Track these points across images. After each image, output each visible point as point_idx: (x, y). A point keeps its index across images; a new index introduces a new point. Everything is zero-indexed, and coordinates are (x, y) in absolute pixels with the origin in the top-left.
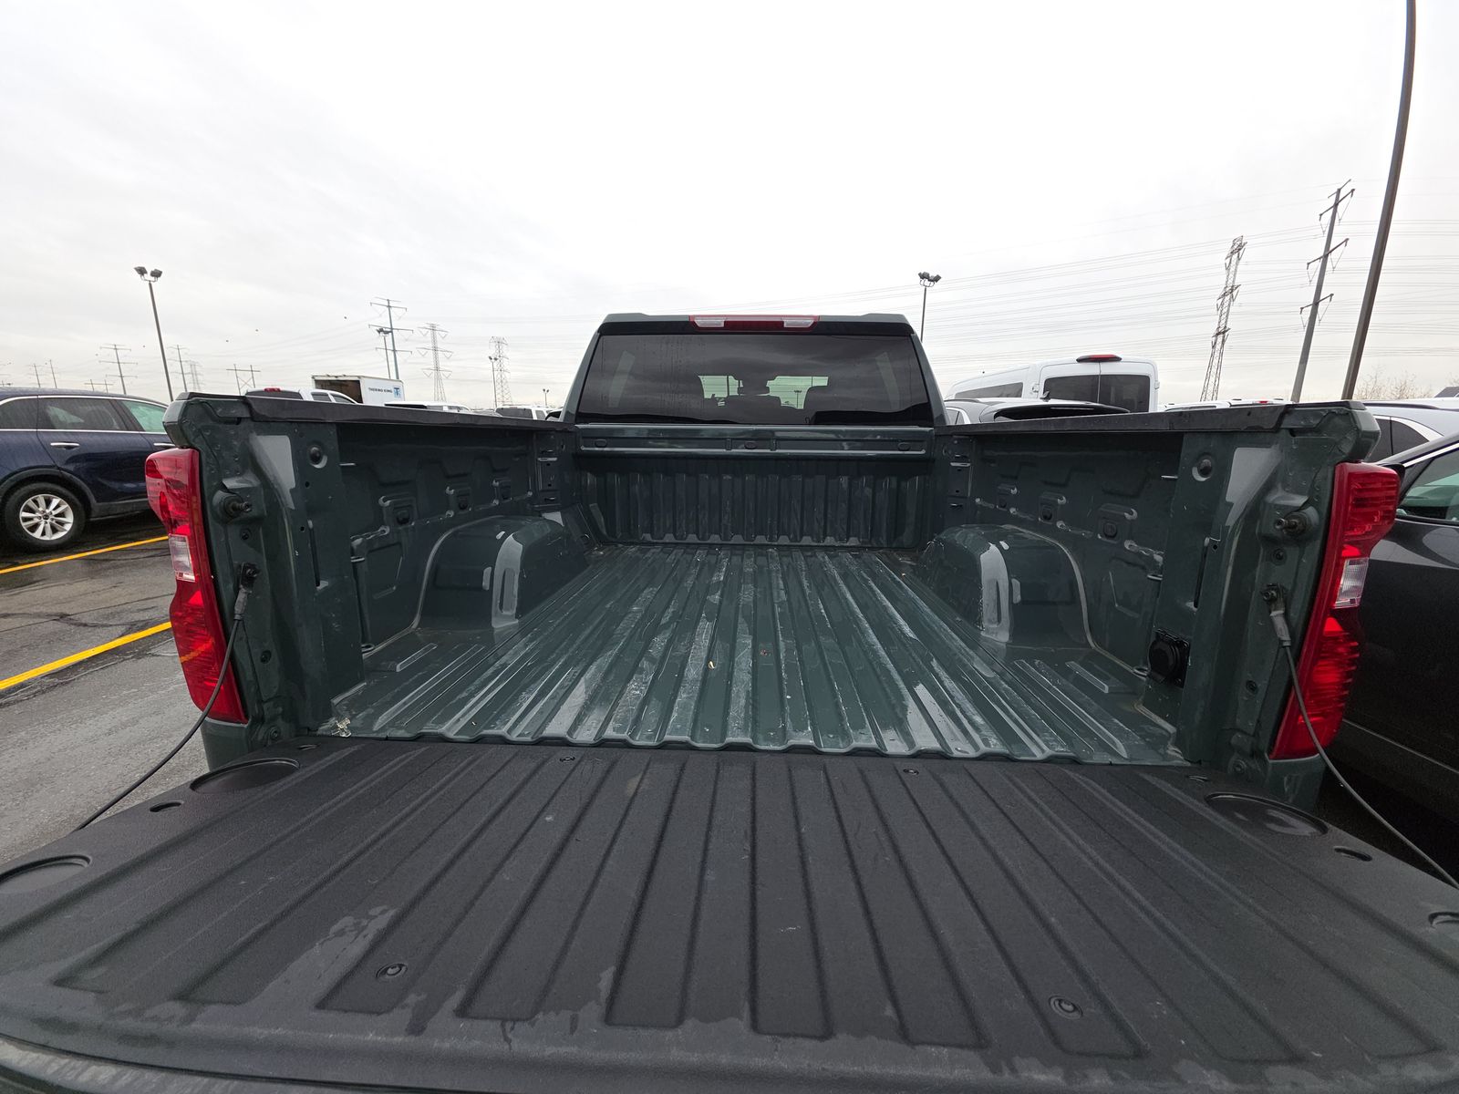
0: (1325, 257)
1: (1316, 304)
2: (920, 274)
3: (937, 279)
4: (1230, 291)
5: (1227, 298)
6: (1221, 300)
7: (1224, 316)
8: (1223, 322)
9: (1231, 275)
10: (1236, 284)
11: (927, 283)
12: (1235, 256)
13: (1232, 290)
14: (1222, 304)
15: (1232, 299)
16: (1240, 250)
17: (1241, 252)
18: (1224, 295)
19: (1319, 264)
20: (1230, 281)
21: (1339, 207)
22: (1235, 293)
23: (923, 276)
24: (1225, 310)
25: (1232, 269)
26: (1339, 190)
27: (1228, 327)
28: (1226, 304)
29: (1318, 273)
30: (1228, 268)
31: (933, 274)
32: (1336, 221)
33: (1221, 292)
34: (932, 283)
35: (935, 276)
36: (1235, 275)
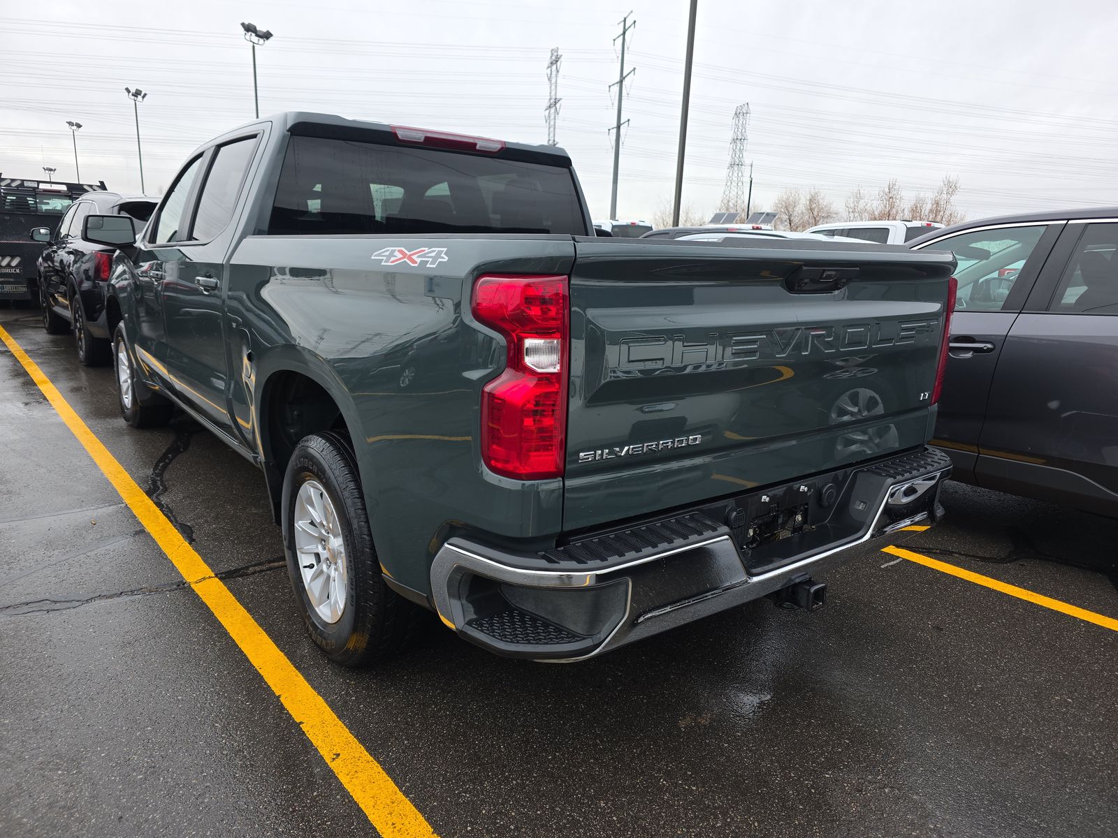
0: (621, 82)
1: (618, 127)
2: (243, 24)
3: (267, 36)
4: (554, 103)
5: (553, 110)
6: (548, 111)
7: (552, 129)
8: (552, 135)
9: (553, 87)
10: (558, 97)
11: (255, 39)
12: (554, 67)
13: (556, 103)
14: (549, 116)
15: (557, 112)
16: (557, 61)
17: (559, 63)
18: (550, 107)
19: (616, 88)
20: (553, 93)
21: (626, 35)
22: (558, 105)
23: (249, 28)
24: (552, 123)
25: (553, 81)
26: (625, 19)
27: (556, 140)
28: (552, 117)
29: (617, 98)
30: (550, 79)
31: (262, 28)
32: (626, 48)
33: (546, 104)
34: (261, 41)
35: (265, 31)
36: (556, 87)
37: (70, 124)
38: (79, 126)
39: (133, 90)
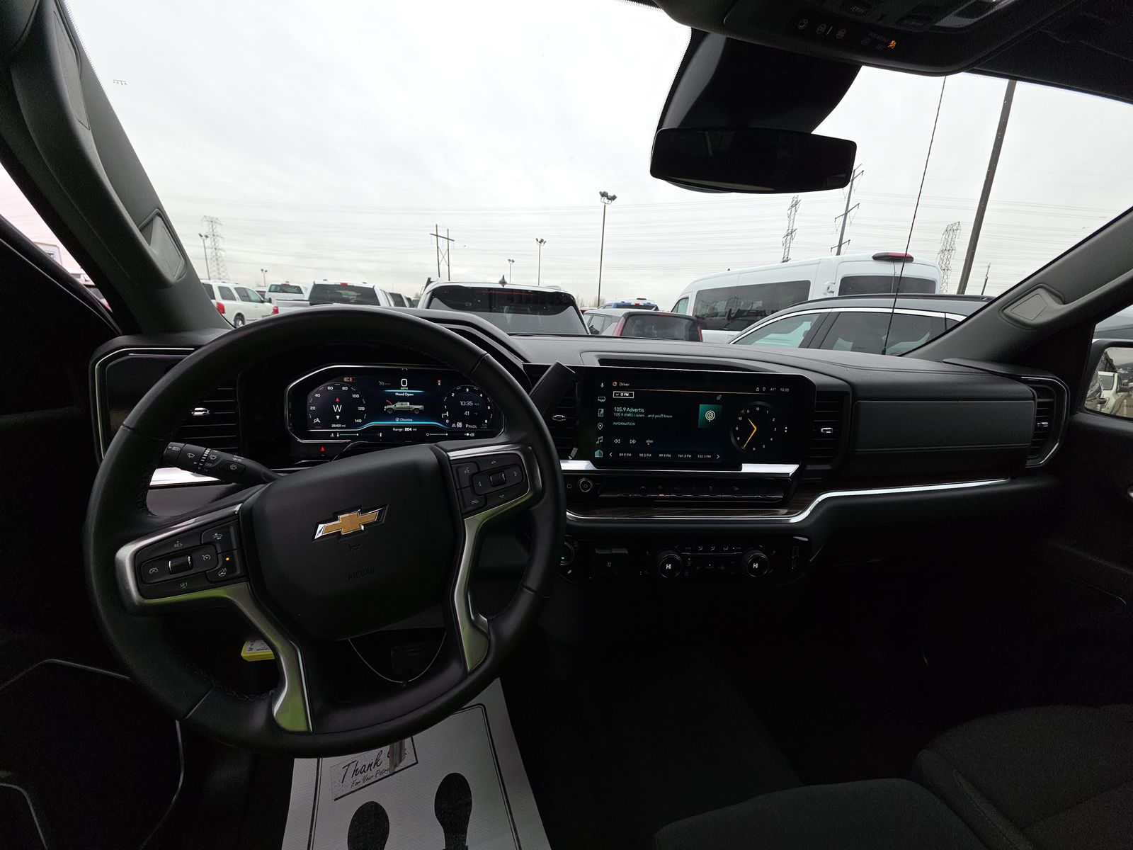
0: (846, 214)
1: (840, 246)
2: (600, 193)
3: (613, 198)
4: (790, 233)
5: (789, 237)
6: (785, 239)
7: (787, 250)
8: (786, 254)
9: (791, 222)
10: (794, 228)
11: (606, 200)
12: (794, 208)
13: (792, 232)
14: (786, 242)
15: (792, 238)
17: (797, 206)
18: (787, 235)
19: (842, 219)
20: (791, 226)
22: (793, 234)
23: (604, 195)
24: (788, 246)
25: (792, 217)
26: (855, 169)
27: (789, 257)
28: (788, 242)
29: (841, 226)
30: (789, 216)
31: (611, 194)
32: (853, 190)
33: (785, 233)
34: (610, 201)
35: (612, 195)
36: (794, 222)
37: (510, 260)
38: (513, 261)
39: (539, 240)
